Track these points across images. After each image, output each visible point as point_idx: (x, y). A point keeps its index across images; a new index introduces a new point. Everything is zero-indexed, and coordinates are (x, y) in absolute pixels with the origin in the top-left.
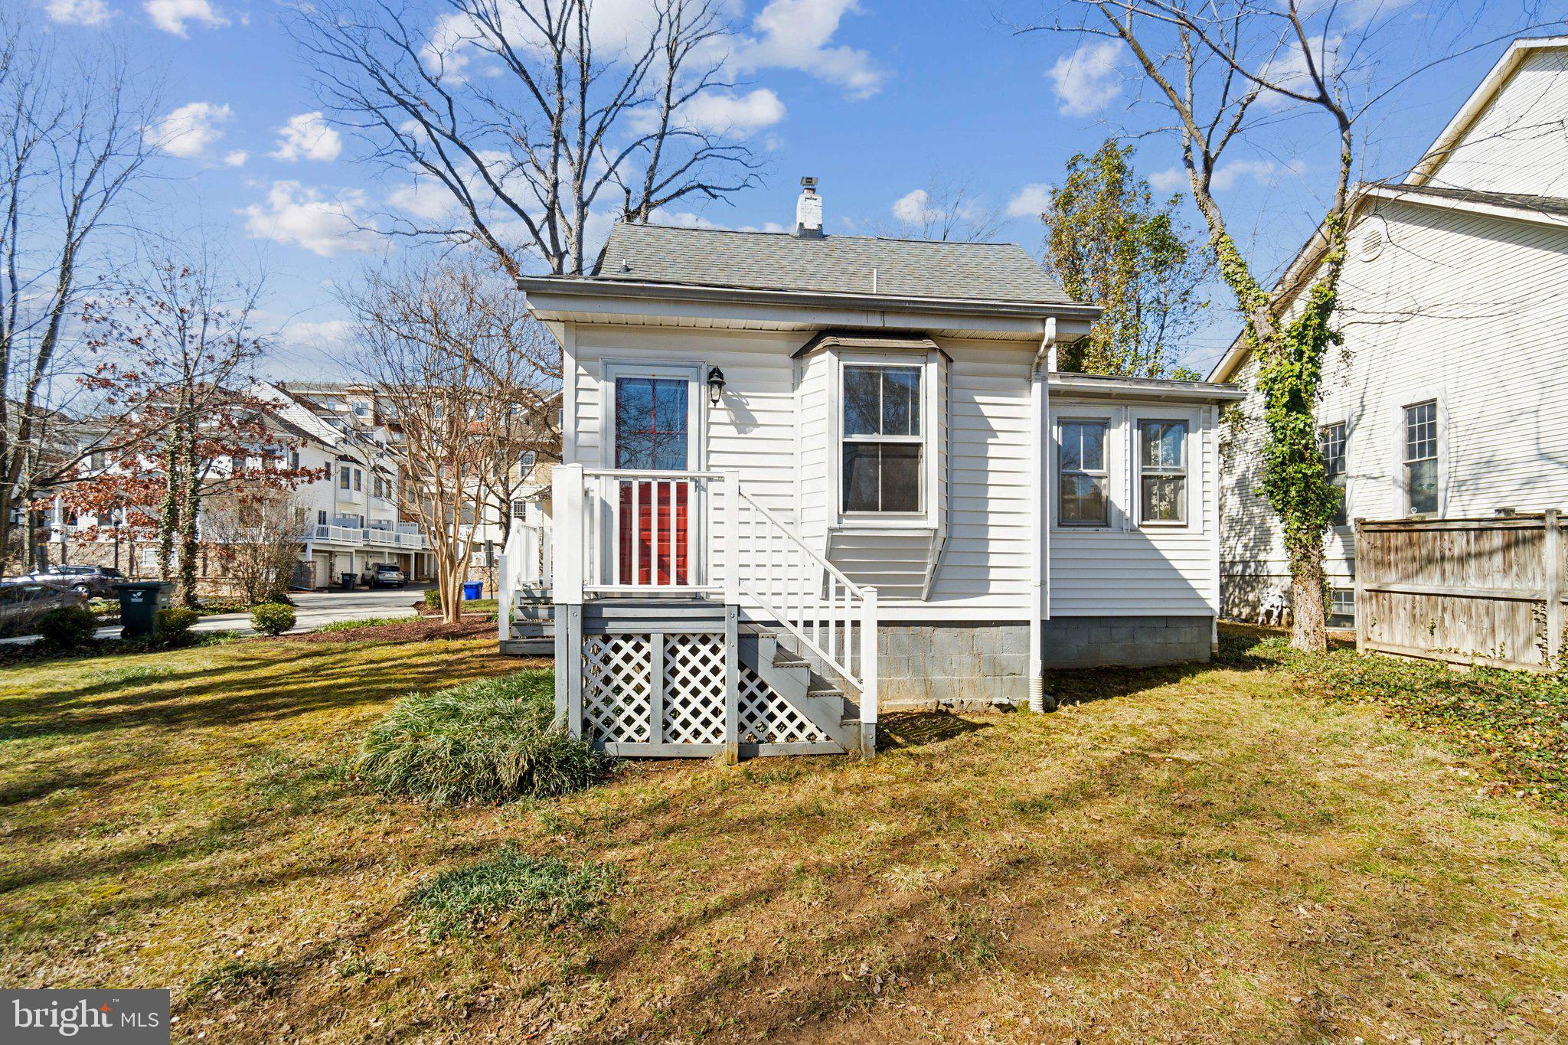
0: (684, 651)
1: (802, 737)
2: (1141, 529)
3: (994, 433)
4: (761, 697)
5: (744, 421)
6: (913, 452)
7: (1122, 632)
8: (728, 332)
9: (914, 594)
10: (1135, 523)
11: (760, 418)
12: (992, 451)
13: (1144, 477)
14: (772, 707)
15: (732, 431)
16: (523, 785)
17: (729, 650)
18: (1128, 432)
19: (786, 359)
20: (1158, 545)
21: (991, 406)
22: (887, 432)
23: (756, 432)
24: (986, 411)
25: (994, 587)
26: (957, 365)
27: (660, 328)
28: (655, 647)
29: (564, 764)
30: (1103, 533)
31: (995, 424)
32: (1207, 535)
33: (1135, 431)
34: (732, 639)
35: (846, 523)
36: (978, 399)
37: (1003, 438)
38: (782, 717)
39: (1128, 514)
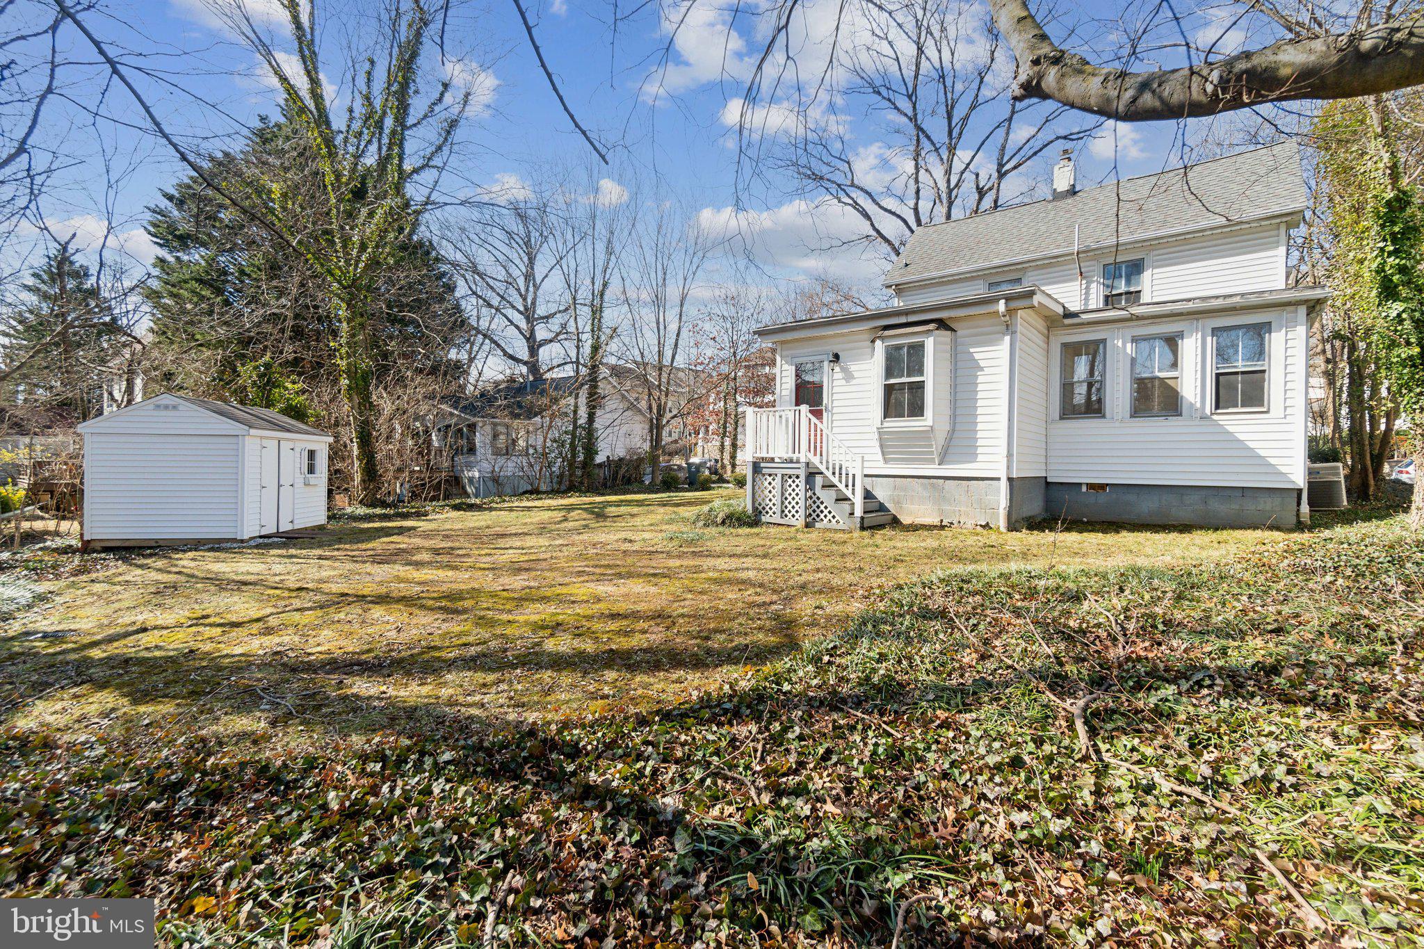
0: (790, 481)
1: (834, 521)
2: (1215, 417)
3: (982, 369)
4: (818, 503)
5: (849, 376)
6: (920, 386)
7: (1195, 497)
8: (843, 335)
9: (932, 461)
10: (1208, 412)
11: (856, 375)
12: (980, 379)
13: (1218, 375)
14: (822, 507)
15: (843, 382)
16: (723, 523)
17: (801, 482)
18: (1199, 341)
19: (869, 343)
20: (1230, 429)
21: (980, 354)
22: (909, 376)
23: (854, 382)
24: (977, 356)
25: (980, 458)
26: (959, 333)
27: (810, 339)
28: (778, 479)
29: (738, 519)
30: (1173, 421)
31: (982, 364)
32: (1289, 419)
33: (1209, 339)
34: (803, 478)
35: (886, 425)
36: (972, 350)
37: (987, 371)
38: (826, 512)
39: (1198, 405)
